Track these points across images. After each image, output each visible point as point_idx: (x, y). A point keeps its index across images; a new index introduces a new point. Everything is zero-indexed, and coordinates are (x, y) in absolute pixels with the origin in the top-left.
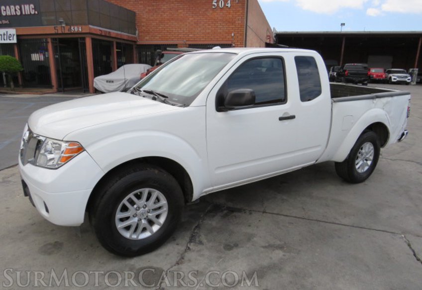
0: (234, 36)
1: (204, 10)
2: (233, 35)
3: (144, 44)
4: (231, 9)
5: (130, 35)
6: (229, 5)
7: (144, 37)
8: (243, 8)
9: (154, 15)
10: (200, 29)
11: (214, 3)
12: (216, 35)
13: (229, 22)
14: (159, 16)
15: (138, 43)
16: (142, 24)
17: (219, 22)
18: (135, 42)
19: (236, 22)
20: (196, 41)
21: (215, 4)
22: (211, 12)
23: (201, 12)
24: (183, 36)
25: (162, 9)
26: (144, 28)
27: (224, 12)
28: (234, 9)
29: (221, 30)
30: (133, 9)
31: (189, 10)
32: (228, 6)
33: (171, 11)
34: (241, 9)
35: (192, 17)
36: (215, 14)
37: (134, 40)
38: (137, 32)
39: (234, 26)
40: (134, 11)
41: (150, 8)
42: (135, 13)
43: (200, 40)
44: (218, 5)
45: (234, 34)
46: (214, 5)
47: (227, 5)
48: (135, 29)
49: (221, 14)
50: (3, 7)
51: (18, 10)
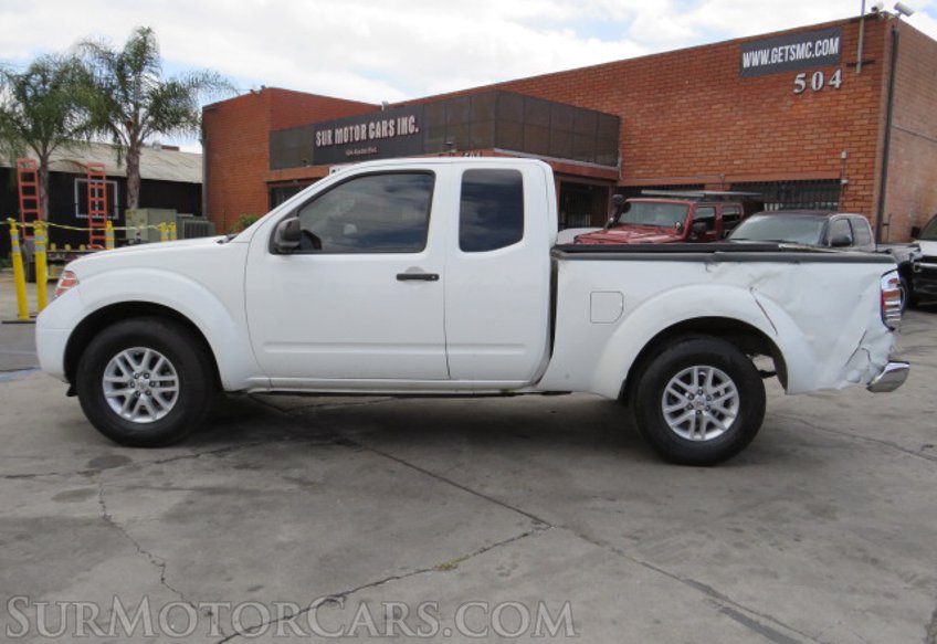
0: (849, 156)
1: (772, 100)
2: (844, 155)
3: (632, 185)
4: (842, 92)
5: (603, 167)
6: (837, 83)
7: (633, 170)
8: (876, 87)
9: (658, 119)
10: (760, 146)
11: (797, 82)
12: (799, 158)
13: (836, 124)
14: (670, 121)
15: (620, 184)
16: (632, 142)
17: (809, 126)
18: (615, 181)
19: (856, 123)
20: (751, 174)
21: (803, 83)
22: (789, 103)
23: (764, 106)
24: (717, 163)
25: (677, 107)
26: (635, 150)
27: (823, 99)
28: (849, 91)
29: (812, 144)
30: (616, 110)
31: (738, 102)
32: (833, 86)
33: (695, 109)
34: (869, 89)
35: (744, 119)
36: (801, 107)
37: (611, 177)
38: (620, 160)
39: (848, 134)
40: (619, 114)
41: (652, 105)
42: (618, 119)
43: (759, 173)
44: (808, 85)
45: (849, 154)
46: (799, 86)
47: (831, 83)
48: (617, 155)
49: (816, 105)
50: (372, 125)
51: (392, 129)
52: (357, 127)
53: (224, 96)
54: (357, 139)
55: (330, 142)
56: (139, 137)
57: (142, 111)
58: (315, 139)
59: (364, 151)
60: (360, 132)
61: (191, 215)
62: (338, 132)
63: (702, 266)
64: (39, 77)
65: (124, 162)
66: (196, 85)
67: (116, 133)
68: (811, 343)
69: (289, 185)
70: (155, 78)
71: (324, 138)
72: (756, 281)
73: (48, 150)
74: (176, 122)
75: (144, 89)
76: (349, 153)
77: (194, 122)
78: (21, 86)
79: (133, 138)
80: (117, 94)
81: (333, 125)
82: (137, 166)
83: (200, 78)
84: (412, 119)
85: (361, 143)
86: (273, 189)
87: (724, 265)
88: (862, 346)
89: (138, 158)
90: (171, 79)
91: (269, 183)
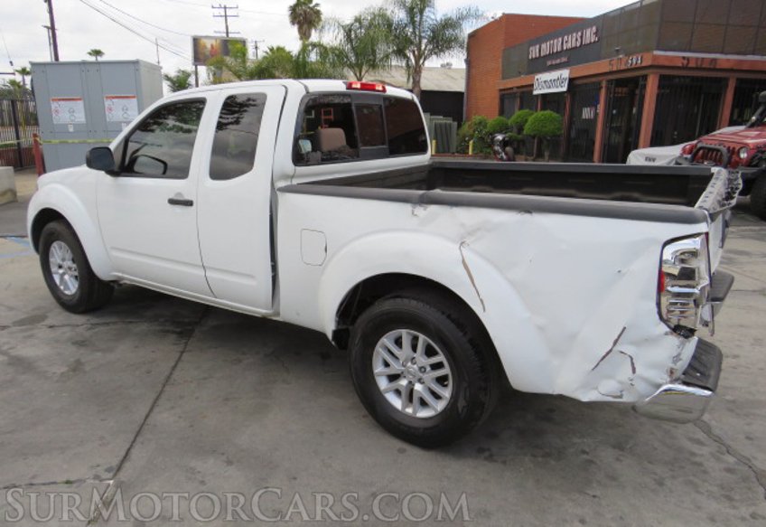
50: (566, 37)
51: (579, 40)
52: (556, 41)
53: (481, 24)
54: (555, 51)
55: (538, 55)
56: (421, 61)
57: (424, 41)
58: (529, 54)
59: (558, 61)
60: (557, 45)
61: (441, 117)
62: (544, 46)
63: (407, 207)
64: (357, 24)
65: (411, 80)
66: (462, 18)
67: (408, 59)
68: (541, 329)
69: (511, 91)
70: (433, 17)
71: (534, 52)
72: (470, 234)
73: (363, 74)
74: (449, 48)
75: (426, 25)
76: (549, 63)
77: (461, 47)
78: (348, 31)
79: (417, 62)
80: (409, 30)
81: (539, 41)
82: (419, 82)
83: (465, 13)
84: (594, 29)
85: (558, 54)
86: (503, 95)
87: (433, 208)
88: (619, 347)
89: (420, 76)
90: (444, 16)
91: (501, 90)
